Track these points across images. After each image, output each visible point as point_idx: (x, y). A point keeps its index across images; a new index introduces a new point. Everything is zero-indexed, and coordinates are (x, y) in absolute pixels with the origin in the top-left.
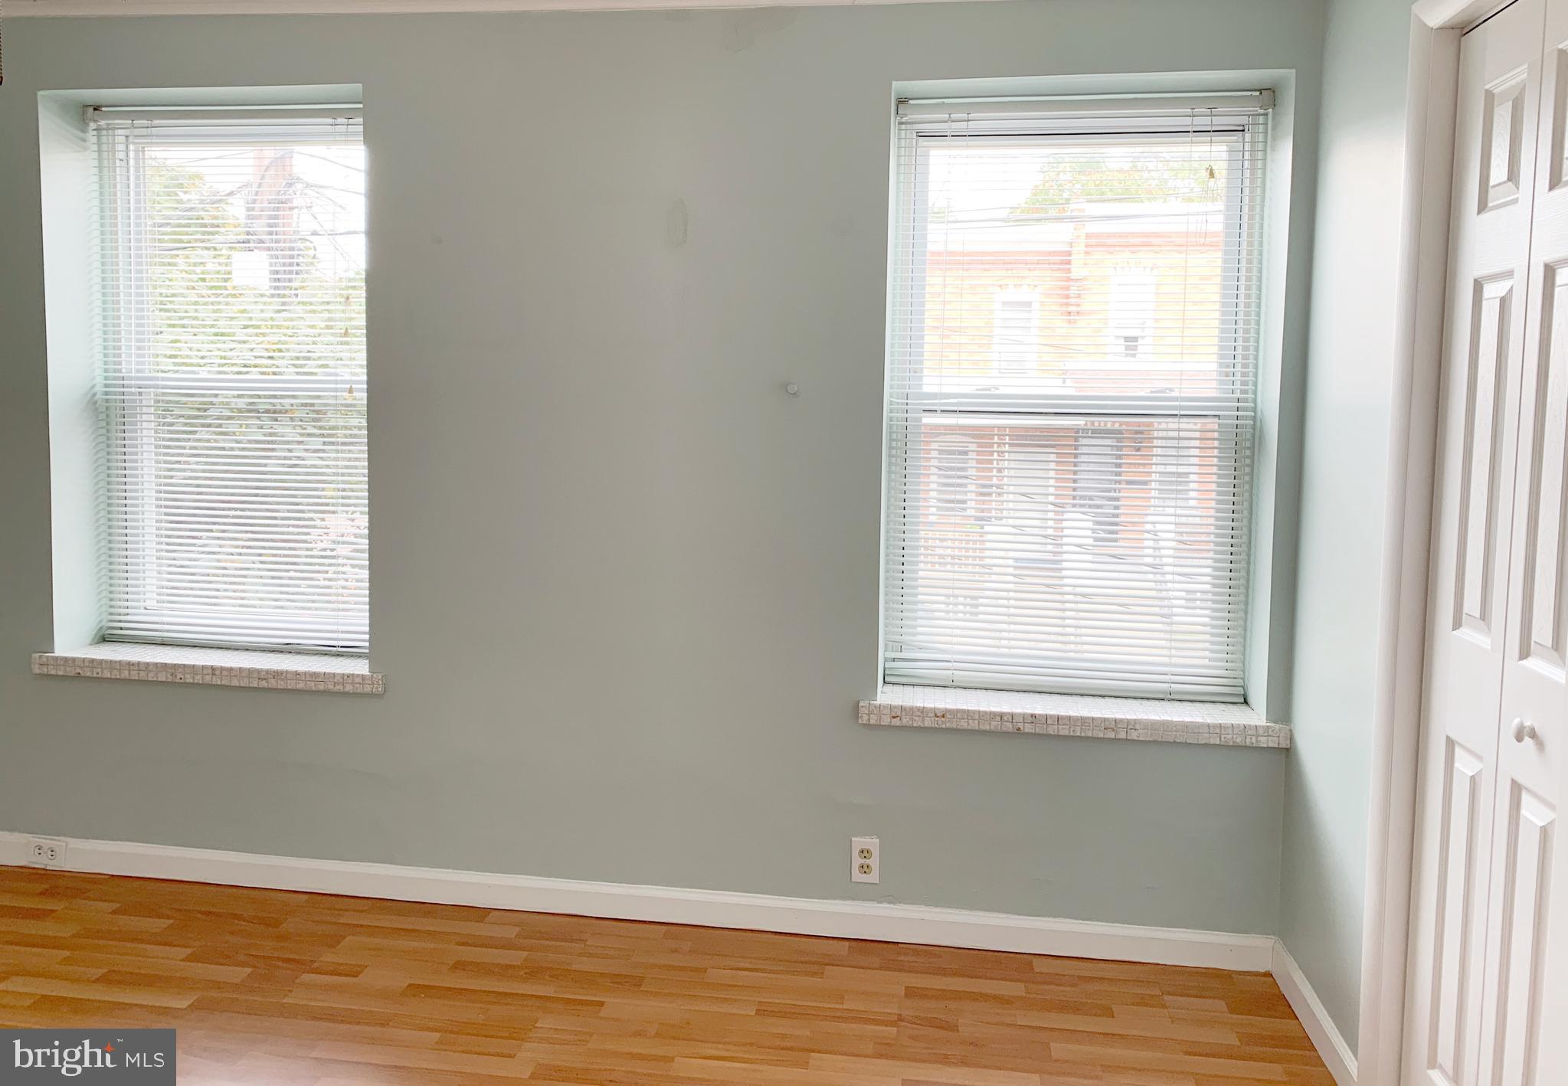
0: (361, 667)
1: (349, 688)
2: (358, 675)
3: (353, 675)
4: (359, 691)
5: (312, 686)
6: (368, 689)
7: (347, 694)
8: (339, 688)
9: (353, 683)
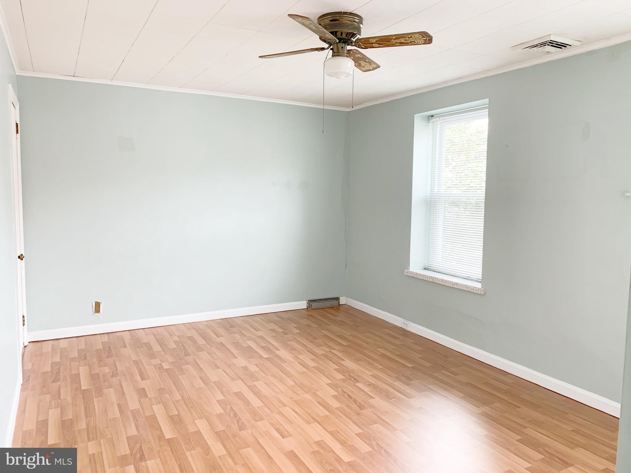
0: (479, 285)
1: (475, 291)
2: (477, 288)
3: (476, 287)
4: (477, 293)
5: (465, 289)
6: (479, 292)
7: (474, 293)
8: (472, 291)
9: (476, 290)
